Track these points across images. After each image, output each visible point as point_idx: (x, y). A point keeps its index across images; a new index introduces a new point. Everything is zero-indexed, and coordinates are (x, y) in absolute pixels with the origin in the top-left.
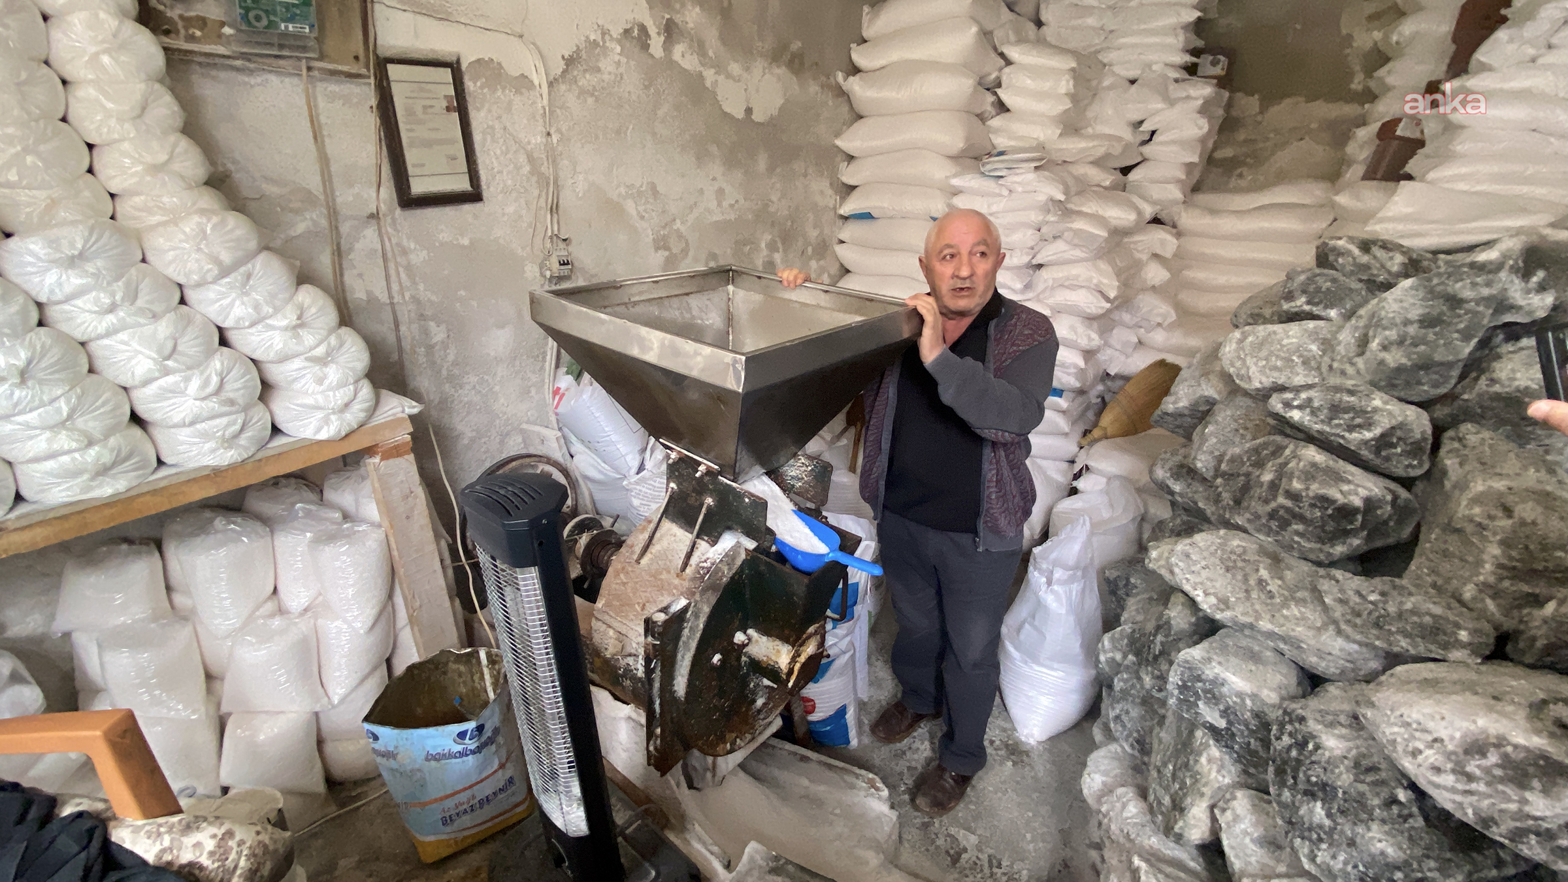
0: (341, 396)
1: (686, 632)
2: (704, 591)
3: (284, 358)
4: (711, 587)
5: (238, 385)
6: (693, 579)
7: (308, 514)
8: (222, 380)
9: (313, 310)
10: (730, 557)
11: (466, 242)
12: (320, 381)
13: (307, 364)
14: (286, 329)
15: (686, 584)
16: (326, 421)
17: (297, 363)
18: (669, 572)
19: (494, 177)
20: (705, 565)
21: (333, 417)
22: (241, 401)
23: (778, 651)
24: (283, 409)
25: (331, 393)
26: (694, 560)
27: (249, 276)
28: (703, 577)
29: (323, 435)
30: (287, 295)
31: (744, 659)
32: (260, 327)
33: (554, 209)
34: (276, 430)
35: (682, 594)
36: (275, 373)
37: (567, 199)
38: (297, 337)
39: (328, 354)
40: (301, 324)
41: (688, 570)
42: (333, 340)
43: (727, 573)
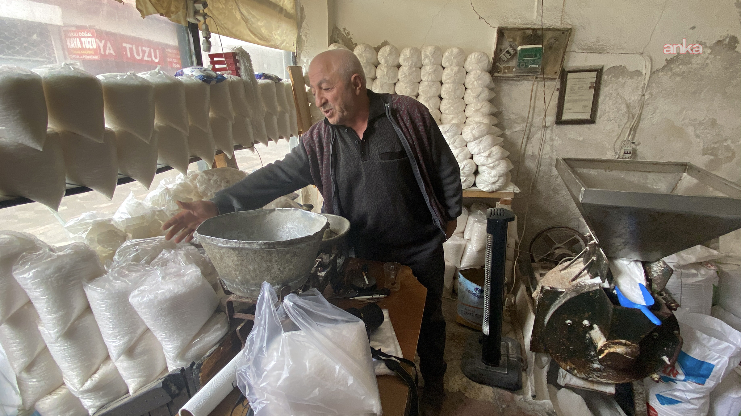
0: (493, 180)
1: (557, 301)
2: (573, 291)
3: (482, 165)
4: (577, 292)
5: (467, 169)
6: (573, 286)
7: (481, 214)
8: (464, 167)
9: (494, 153)
10: (593, 285)
11: (581, 139)
12: (489, 174)
13: (487, 168)
14: (485, 157)
15: (570, 286)
16: (487, 186)
17: (485, 167)
18: (567, 280)
19: (604, 114)
20: (582, 283)
21: (489, 185)
22: (467, 174)
23: (601, 339)
24: (479, 179)
25: (490, 178)
26: (579, 280)
27: (481, 141)
28: (577, 286)
29: (484, 190)
30: (489, 147)
31: (588, 335)
32: (479, 155)
33: (634, 129)
34: (474, 185)
35: (566, 289)
36: (480, 169)
37: (644, 125)
38: (487, 160)
39: (494, 166)
40: (489, 156)
41: (574, 282)
42: (497, 162)
43: (586, 289)
